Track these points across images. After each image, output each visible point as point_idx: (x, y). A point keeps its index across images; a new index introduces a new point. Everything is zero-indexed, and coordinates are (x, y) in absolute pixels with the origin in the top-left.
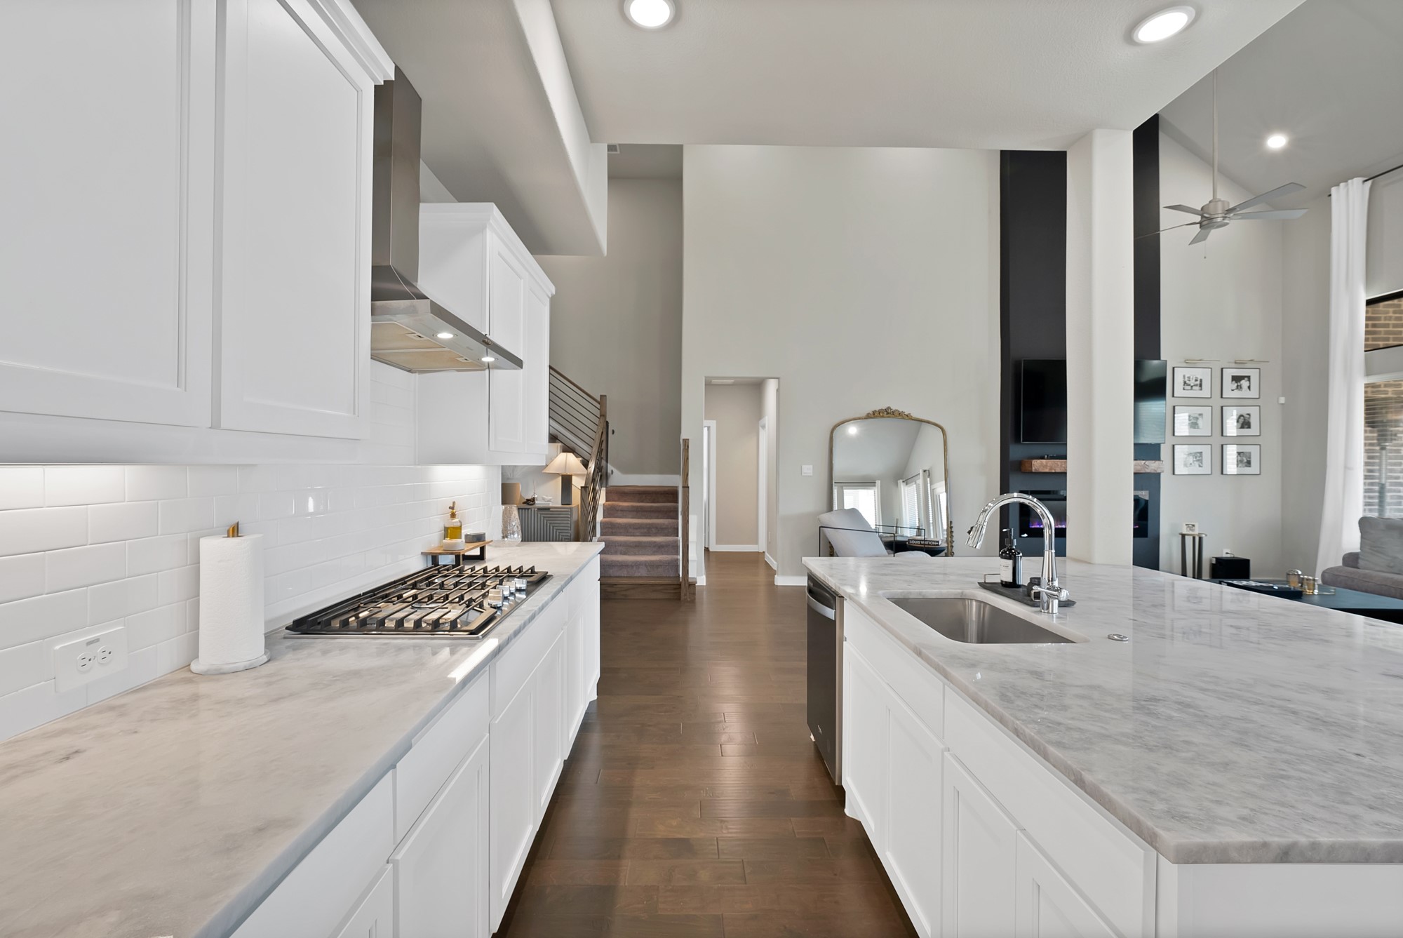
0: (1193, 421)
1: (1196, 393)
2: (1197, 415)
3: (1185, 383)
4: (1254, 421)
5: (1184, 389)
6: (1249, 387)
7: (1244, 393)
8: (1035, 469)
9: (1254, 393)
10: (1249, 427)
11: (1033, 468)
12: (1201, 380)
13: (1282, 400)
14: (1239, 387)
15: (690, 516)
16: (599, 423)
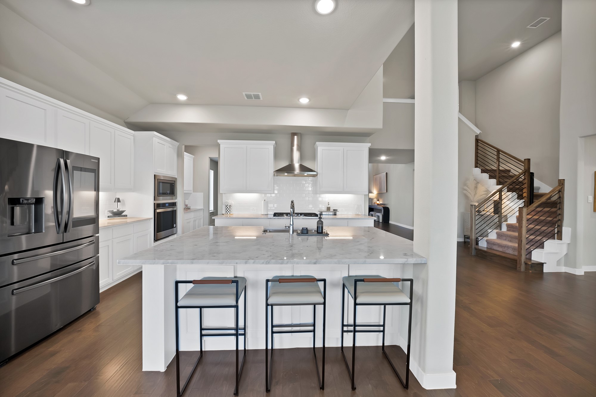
15: (563, 228)
16: (525, 174)
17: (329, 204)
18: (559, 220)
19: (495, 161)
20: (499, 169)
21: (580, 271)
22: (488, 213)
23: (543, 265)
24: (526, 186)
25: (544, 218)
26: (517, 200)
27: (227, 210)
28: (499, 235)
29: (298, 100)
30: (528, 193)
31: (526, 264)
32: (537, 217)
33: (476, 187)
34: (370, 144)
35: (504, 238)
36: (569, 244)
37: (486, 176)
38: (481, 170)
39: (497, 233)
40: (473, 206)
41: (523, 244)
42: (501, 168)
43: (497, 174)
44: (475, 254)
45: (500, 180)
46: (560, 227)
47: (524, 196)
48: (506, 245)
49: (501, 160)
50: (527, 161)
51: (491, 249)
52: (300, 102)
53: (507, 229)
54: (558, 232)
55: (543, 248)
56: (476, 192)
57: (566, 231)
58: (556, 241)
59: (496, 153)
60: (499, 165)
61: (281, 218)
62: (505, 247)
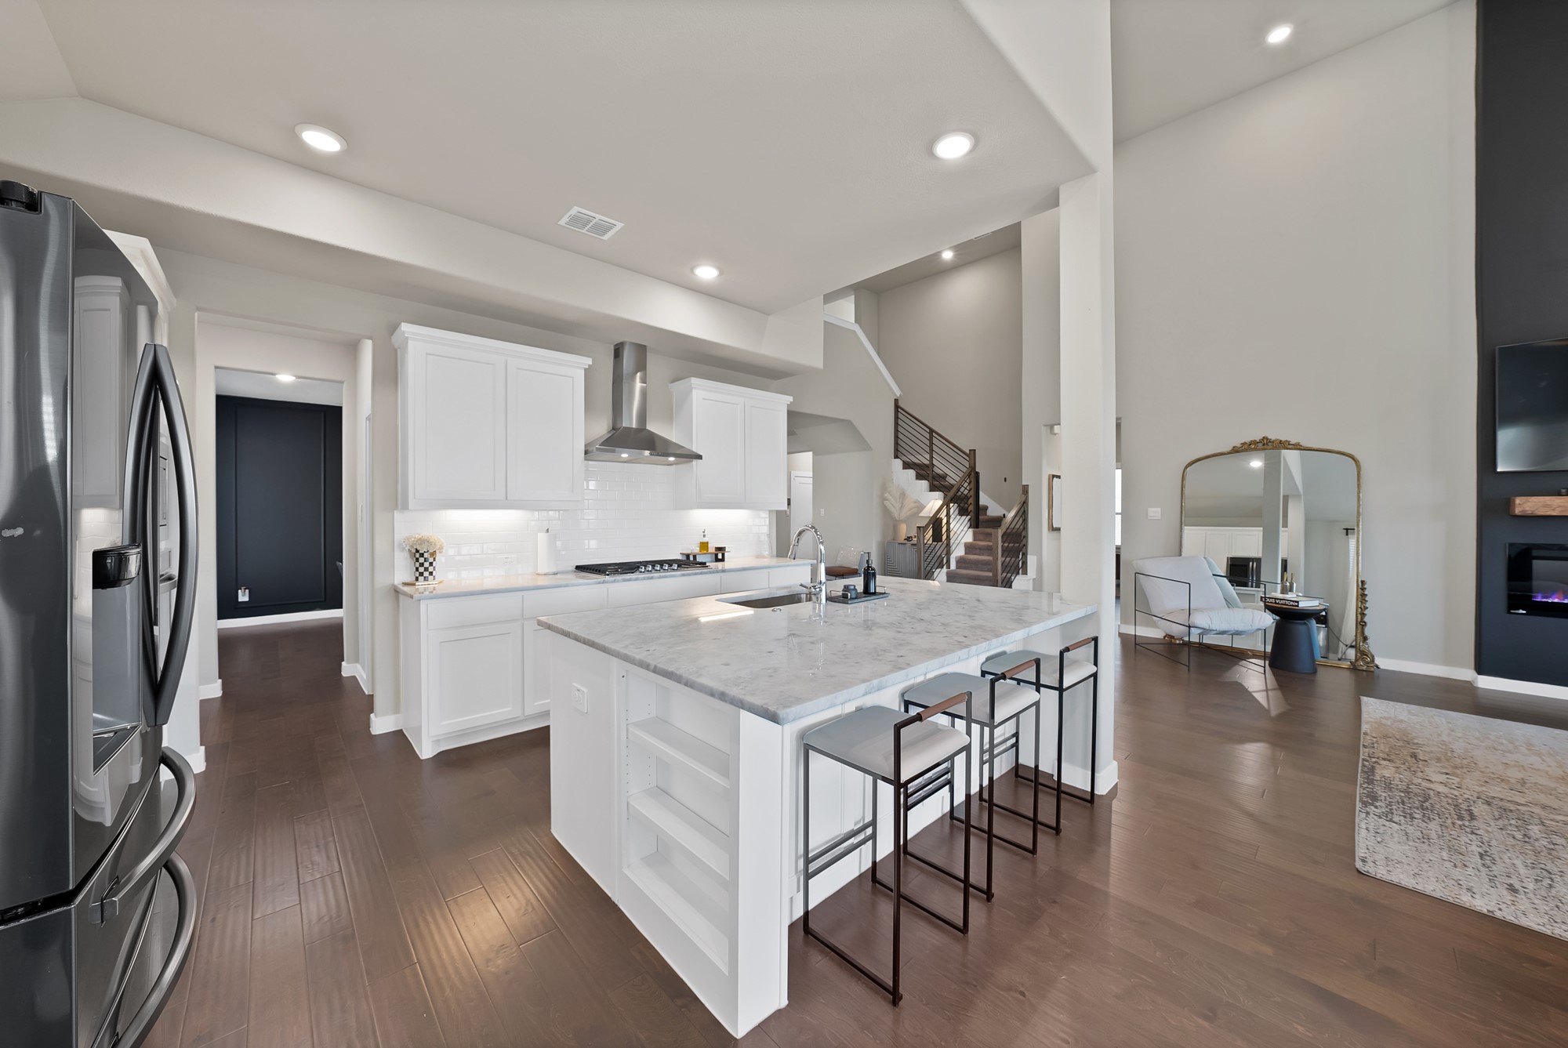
11: (1517, 510)
15: (1028, 557)
16: (971, 474)
17: (704, 536)
18: (1024, 545)
19: (927, 449)
20: (932, 464)
26: (959, 517)
27: (422, 565)
29: (692, 270)
30: (972, 507)
34: (791, 399)
36: (1034, 579)
37: (912, 473)
38: (903, 463)
43: (929, 472)
45: (936, 483)
46: (1025, 555)
47: (967, 511)
49: (935, 449)
50: (970, 452)
52: (694, 274)
53: (957, 566)
54: (1022, 562)
56: (902, 503)
57: (1031, 560)
59: (928, 436)
60: (932, 457)
61: (630, 580)
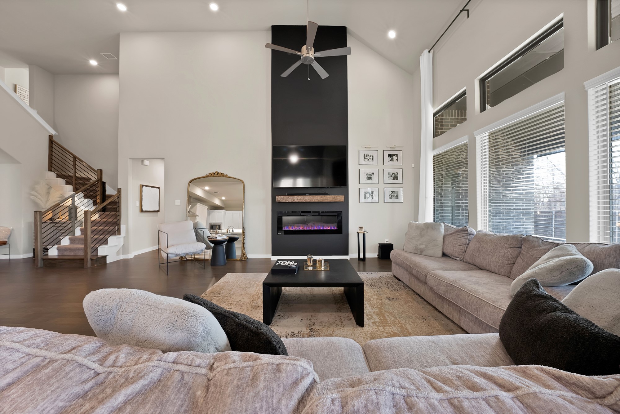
0: (369, 176)
1: (371, 162)
2: (371, 174)
3: (365, 158)
4: (400, 176)
5: (364, 161)
6: (397, 160)
7: (395, 162)
8: (278, 200)
9: (399, 162)
10: (397, 179)
11: (277, 200)
12: (373, 156)
13: (413, 166)
14: (392, 160)
15: (121, 226)
16: (98, 183)
18: (118, 220)
19: (72, 167)
20: (75, 176)
21: (131, 256)
22: (64, 221)
23: (106, 258)
24: (99, 193)
25: (112, 220)
28: (72, 241)
30: (100, 200)
31: (92, 260)
32: (106, 220)
33: (48, 193)
35: (77, 242)
36: (124, 237)
37: (62, 181)
38: (56, 174)
39: (70, 239)
40: (38, 213)
41: (88, 243)
42: (77, 175)
43: (74, 180)
44: (42, 266)
45: (77, 186)
46: (119, 225)
47: (97, 202)
48: (77, 248)
49: (77, 167)
50: (99, 171)
51: (62, 256)
53: (81, 233)
54: (118, 229)
55: (107, 244)
56: (48, 198)
57: (123, 227)
58: (117, 236)
59: (72, 159)
60: (75, 172)
62: (76, 250)
